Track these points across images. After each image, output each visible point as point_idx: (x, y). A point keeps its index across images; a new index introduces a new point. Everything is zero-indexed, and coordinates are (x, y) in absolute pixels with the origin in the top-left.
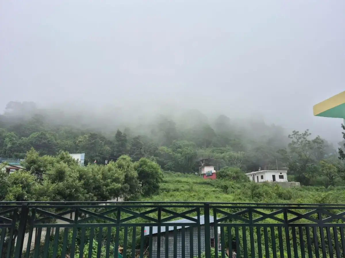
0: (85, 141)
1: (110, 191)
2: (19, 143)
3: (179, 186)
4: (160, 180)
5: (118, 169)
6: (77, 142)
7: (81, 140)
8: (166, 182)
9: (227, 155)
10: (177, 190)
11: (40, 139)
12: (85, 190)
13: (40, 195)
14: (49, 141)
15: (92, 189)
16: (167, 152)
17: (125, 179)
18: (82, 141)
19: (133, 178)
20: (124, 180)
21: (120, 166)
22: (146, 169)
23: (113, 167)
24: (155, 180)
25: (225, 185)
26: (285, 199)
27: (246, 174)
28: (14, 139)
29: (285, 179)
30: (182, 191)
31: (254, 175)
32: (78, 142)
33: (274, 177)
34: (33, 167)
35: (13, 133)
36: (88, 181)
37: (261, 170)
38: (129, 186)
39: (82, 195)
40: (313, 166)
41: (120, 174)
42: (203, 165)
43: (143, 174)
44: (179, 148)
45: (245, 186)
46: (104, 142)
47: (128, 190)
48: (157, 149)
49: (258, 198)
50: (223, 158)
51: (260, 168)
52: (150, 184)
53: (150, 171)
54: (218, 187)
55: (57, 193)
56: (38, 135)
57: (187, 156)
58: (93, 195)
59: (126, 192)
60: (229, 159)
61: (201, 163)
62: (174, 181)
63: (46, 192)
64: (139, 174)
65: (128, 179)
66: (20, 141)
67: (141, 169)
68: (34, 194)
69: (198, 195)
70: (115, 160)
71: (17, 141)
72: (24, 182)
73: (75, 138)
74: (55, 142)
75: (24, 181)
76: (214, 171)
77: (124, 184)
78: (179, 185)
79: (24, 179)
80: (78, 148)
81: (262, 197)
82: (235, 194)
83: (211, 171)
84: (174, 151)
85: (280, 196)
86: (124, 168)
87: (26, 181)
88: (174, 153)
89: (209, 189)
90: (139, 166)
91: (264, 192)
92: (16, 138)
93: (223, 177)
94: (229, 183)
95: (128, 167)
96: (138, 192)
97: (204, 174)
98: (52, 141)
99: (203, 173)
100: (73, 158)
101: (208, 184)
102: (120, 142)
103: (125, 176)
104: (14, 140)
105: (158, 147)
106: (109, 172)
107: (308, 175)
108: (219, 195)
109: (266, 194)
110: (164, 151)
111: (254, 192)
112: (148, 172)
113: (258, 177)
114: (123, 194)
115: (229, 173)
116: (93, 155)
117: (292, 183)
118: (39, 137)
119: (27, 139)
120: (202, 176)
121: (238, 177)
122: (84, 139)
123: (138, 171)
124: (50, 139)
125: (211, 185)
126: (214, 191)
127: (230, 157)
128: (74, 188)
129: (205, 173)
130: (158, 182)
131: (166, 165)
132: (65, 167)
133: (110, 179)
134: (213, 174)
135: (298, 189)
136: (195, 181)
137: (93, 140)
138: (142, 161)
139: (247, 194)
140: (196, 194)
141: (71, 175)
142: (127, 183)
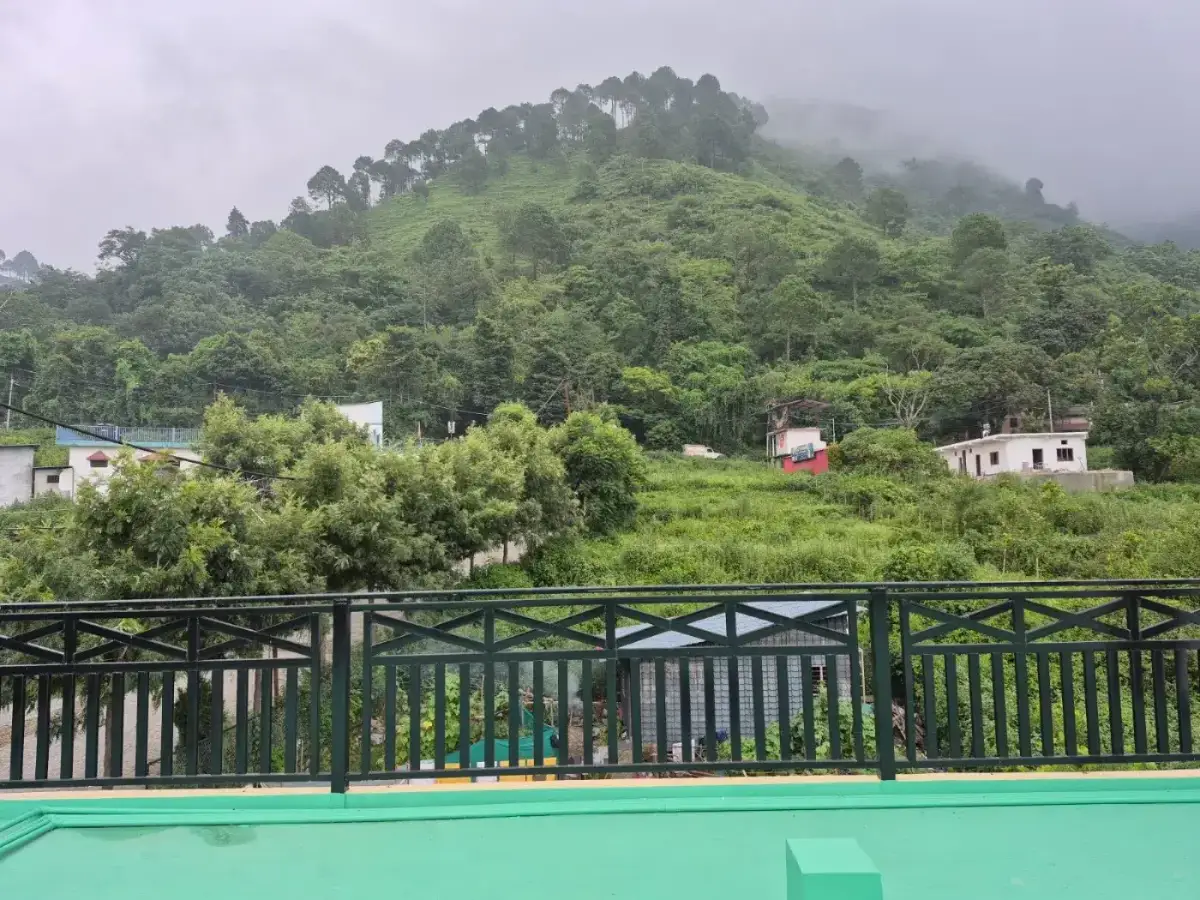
0: (373, 358)
1: (482, 525)
2: (164, 376)
3: (702, 500)
4: (637, 484)
5: (500, 454)
6: (349, 363)
7: (360, 355)
8: (655, 488)
9: (868, 386)
10: (697, 513)
11: (227, 359)
12: (410, 525)
13: (275, 546)
14: (257, 363)
15: (429, 519)
16: (653, 387)
17: (526, 485)
18: (365, 358)
19: (551, 481)
20: (522, 489)
21: (507, 445)
22: (592, 448)
23: (484, 448)
24: (621, 484)
25: (861, 492)
26: (1075, 531)
27: (936, 449)
28: (146, 362)
29: (1079, 463)
30: (712, 516)
31: (964, 453)
32: (351, 363)
33: (1037, 455)
34: (234, 457)
35: (136, 342)
36: (414, 495)
37: (990, 434)
38: (539, 507)
39: (403, 541)
40: (1186, 410)
41: (511, 470)
42: (779, 424)
43: (581, 466)
44: (694, 369)
45: (932, 492)
46: (437, 358)
47: (539, 519)
48: (618, 377)
49: (980, 531)
50: (853, 397)
51: (987, 426)
52: (604, 496)
53: (605, 454)
54: (836, 498)
55: (323, 538)
56: (217, 343)
57: (725, 396)
58: (432, 538)
59: (532, 525)
60: (874, 399)
61: (775, 418)
62: (681, 485)
63: (291, 535)
64: (568, 466)
65: (534, 485)
66: (165, 368)
67: (571, 449)
68: (257, 543)
69: (768, 527)
70: (482, 422)
71: (158, 369)
72: (222, 508)
73: (339, 350)
74: (277, 365)
75: (223, 505)
76: (821, 445)
77: (523, 500)
78: (699, 495)
79: (220, 499)
80: (355, 385)
81: (995, 528)
82: (896, 519)
83: (811, 445)
84: (675, 381)
85: (1060, 522)
86: (518, 451)
87: (229, 504)
88: (677, 388)
89: (805, 507)
90: (566, 438)
91: (1001, 510)
92: (149, 358)
93: (854, 465)
94: (875, 482)
95: (532, 444)
96: (571, 525)
97: (785, 457)
98: (266, 364)
99: (780, 451)
100: (351, 421)
101: (801, 488)
102: (492, 359)
103: (525, 474)
104: (144, 366)
105: (620, 371)
106: (475, 464)
107: (1165, 442)
108: (840, 526)
109: (1010, 516)
110: (643, 383)
111: (966, 511)
112: (597, 458)
113: (978, 457)
114: (524, 532)
115: (876, 448)
116: (405, 406)
117: (1103, 476)
118: (224, 352)
119: (186, 358)
120: (778, 463)
121: (906, 462)
122: (370, 353)
123: (563, 456)
124: (260, 358)
125: (813, 492)
126: (821, 513)
127: (880, 392)
128: (376, 520)
129: (789, 452)
130: (630, 489)
131: (650, 429)
132: (338, 455)
133: (480, 485)
134: (818, 456)
135: (1125, 494)
136: (752, 480)
137: (401, 353)
138: (575, 423)
139: (939, 518)
140: (762, 523)
141: (361, 480)
142: (534, 496)
